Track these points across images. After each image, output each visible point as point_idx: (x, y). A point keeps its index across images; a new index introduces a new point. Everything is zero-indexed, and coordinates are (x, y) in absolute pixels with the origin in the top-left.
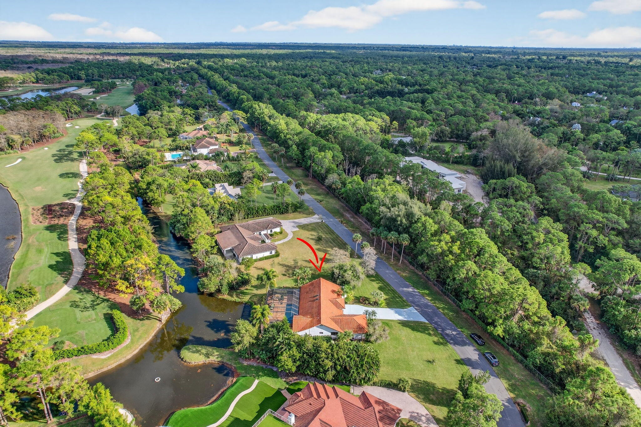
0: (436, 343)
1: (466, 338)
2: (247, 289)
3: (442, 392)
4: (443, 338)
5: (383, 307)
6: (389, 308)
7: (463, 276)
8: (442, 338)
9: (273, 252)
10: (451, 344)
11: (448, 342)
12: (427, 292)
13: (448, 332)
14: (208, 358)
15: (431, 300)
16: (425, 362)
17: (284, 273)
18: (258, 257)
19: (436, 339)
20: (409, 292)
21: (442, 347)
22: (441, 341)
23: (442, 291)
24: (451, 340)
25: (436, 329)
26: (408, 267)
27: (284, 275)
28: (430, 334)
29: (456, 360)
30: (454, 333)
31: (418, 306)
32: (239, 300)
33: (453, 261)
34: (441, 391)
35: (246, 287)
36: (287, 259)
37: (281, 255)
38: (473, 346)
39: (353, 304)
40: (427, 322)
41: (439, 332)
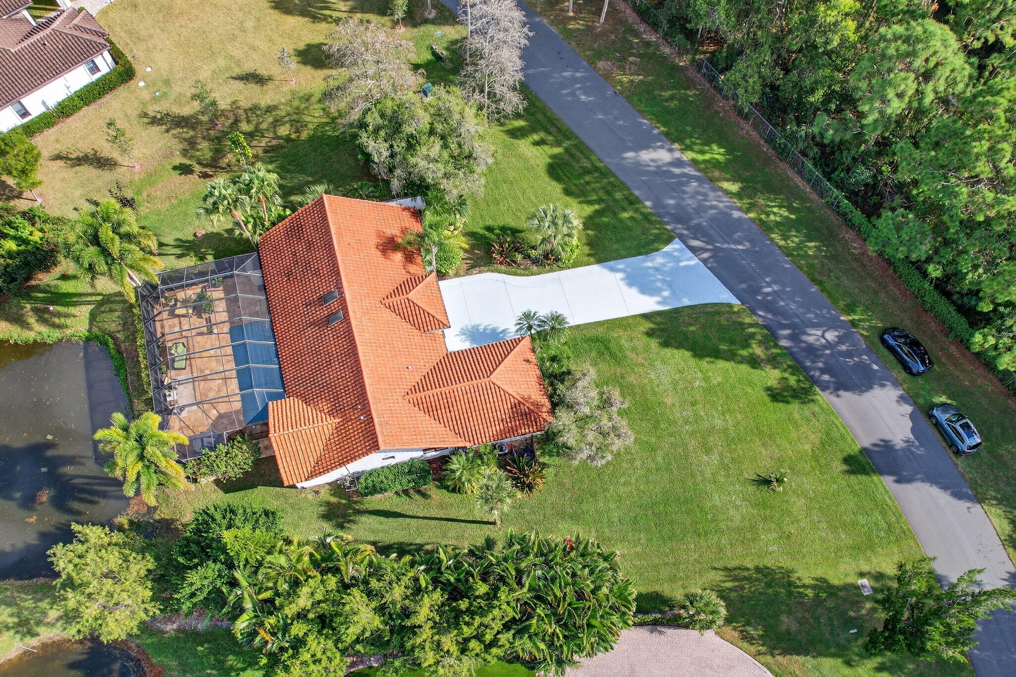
0: (776, 395)
1: (870, 350)
2: (64, 277)
3: (817, 599)
4: (798, 368)
5: (576, 265)
6: (599, 261)
7: (896, 106)
8: (794, 371)
9: (105, 63)
10: (824, 388)
11: (814, 381)
12: (717, 153)
13: (813, 336)
14: (33, 634)
15: (739, 195)
16: (751, 489)
17: (179, 160)
18: (52, 103)
19: (772, 376)
20: (661, 172)
21: (795, 407)
22: (792, 381)
23: (770, 140)
24: (823, 371)
25: (771, 337)
26: (636, 34)
27: (185, 170)
28: (754, 362)
29: (848, 460)
30: (831, 336)
31: (698, 231)
32: (56, 334)
33: (851, 25)
34: (810, 593)
35: (57, 271)
36: (167, 83)
37: (144, 70)
38: (896, 384)
39: (469, 271)
40: (735, 301)
41: (784, 343)
